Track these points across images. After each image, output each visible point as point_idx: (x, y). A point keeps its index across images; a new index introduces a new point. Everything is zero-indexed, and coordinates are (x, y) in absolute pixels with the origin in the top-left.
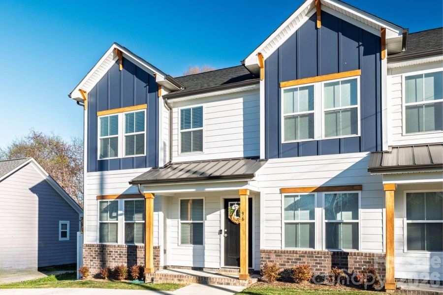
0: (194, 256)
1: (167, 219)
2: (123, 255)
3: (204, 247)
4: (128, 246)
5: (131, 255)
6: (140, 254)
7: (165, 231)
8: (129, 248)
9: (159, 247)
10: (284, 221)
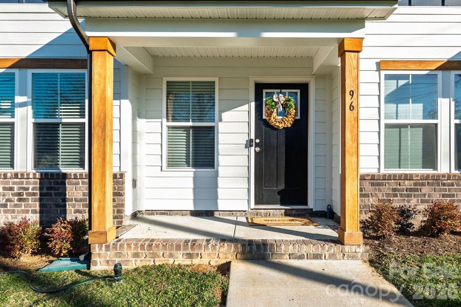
0: (195, 189)
1: (138, 119)
2: (28, 194)
3: (217, 172)
4: (41, 174)
5: (50, 195)
6: (75, 192)
7: (134, 142)
8: (44, 178)
9: (122, 175)
10: (384, 121)
